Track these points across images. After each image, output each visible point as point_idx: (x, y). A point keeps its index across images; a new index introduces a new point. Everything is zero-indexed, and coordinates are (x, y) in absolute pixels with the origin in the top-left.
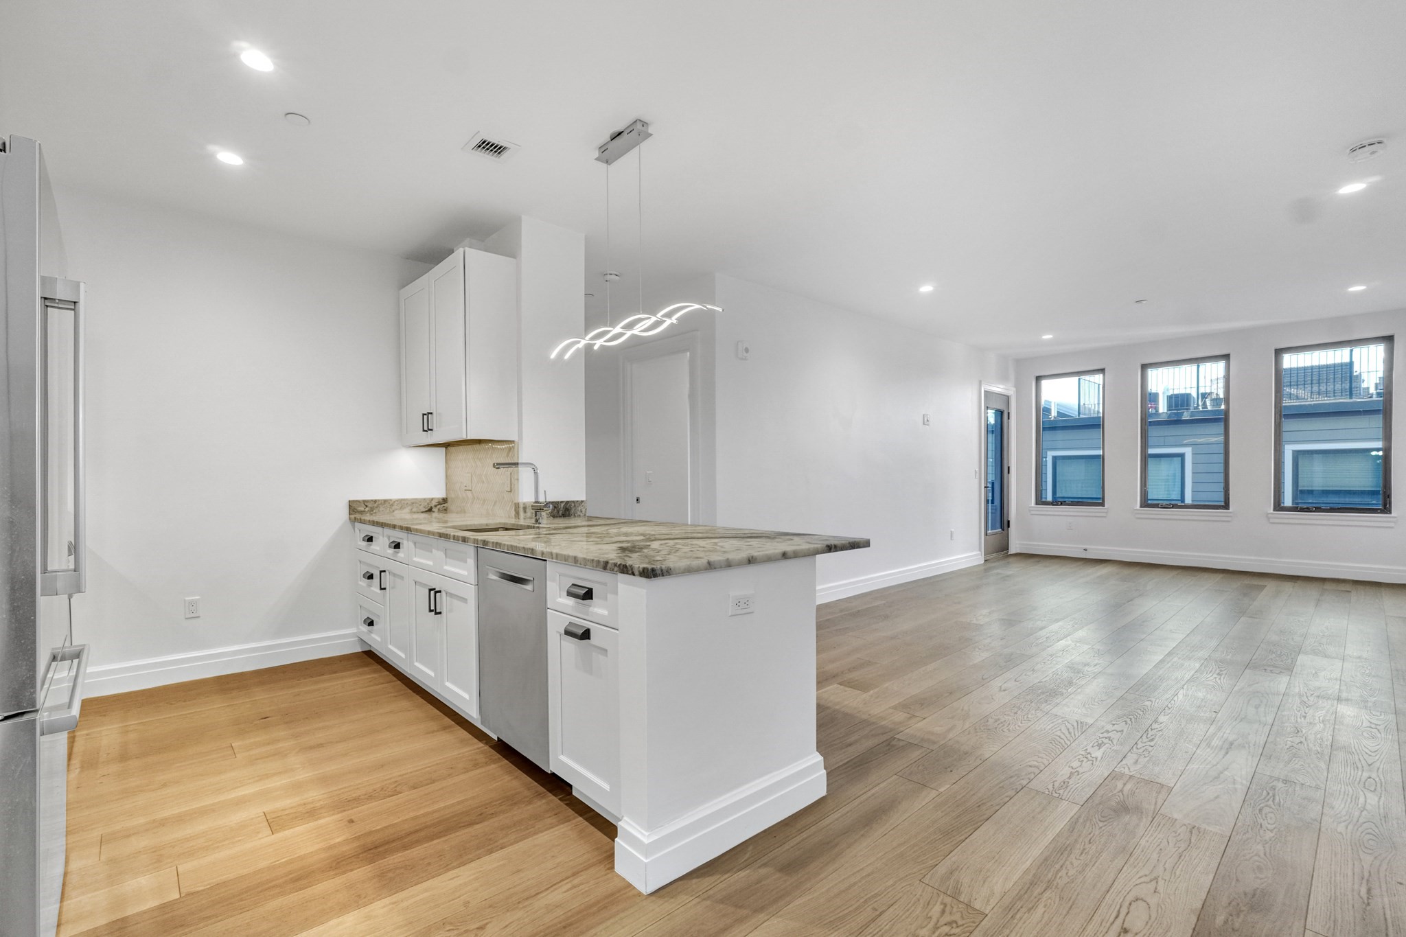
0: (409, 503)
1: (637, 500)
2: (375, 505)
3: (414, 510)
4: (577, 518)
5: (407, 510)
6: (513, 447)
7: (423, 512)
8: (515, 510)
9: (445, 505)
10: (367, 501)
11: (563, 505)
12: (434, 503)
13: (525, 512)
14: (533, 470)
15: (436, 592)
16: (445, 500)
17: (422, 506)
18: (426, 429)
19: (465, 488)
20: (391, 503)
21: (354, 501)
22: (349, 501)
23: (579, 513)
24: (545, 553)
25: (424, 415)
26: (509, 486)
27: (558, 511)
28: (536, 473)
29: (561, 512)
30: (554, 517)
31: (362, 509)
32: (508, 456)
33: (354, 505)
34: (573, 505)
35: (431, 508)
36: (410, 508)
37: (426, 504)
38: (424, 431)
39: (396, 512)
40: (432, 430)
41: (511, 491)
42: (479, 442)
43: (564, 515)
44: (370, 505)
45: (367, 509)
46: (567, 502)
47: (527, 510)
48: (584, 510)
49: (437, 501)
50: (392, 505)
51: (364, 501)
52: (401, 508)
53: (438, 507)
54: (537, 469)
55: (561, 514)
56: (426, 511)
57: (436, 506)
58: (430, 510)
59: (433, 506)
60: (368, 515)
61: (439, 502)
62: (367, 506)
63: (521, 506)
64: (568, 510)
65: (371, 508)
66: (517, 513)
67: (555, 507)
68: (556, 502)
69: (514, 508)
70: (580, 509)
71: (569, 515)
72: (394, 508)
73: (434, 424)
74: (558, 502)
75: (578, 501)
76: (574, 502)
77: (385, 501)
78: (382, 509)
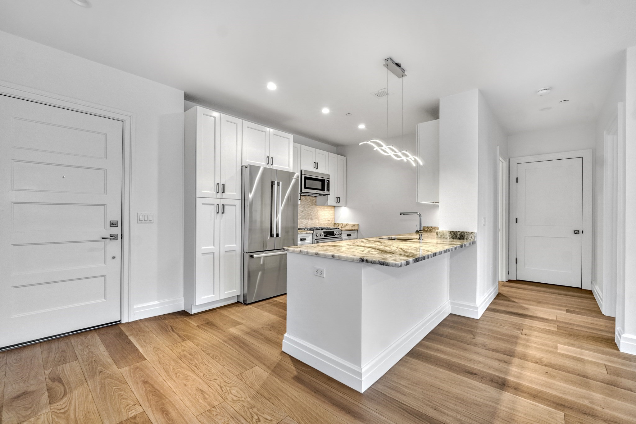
4: (468, 241)
10: (429, 227)
11: (459, 233)
23: (470, 238)
27: (456, 236)
29: (458, 237)
30: (453, 239)
31: (427, 230)
33: (424, 228)
34: (466, 234)
43: (460, 239)
44: (429, 228)
45: (428, 230)
46: (462, 232)
48: (473, 237)
51: (428, 227)
55: (458, 238)
62: (428, 229)
64: (463, 236)
65: (430, 230)
67: (454, 234)
68: (455, 232)
70: (470, 236)
71: (463, 239)
74: (456, 232)
75: (469, 232)
76: (466, 232)
77: (435, 227)
78: (434, 230)
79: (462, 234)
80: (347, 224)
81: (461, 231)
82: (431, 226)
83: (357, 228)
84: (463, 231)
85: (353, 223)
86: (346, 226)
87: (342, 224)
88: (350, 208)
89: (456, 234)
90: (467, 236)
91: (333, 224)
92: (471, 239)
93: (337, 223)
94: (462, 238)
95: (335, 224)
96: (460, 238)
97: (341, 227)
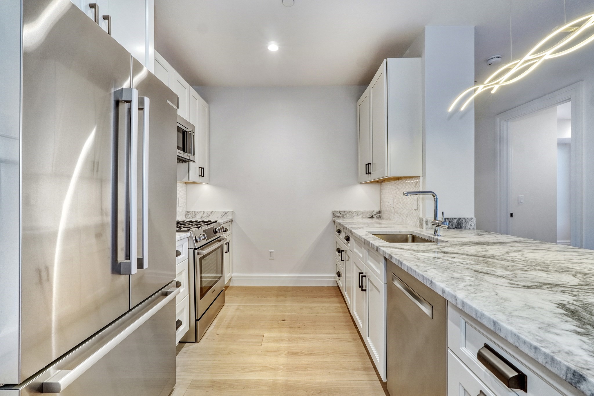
0: (361, 212)
1: (511, 215)
2: (345, 213)
3: (364, 216)
4: (467, 231)
5: (360, 216)
6: (419, 181)
7: (368, 218)
8: (420, 222)
9: (380, 214)
10: (341, 211)
11: (456, 220)
12: (374, 213)
13: (427, 224)
14: (433, 197)
15: (363, 276)
16: (380, 212)
17: (368, 215)
18: (367, 173)
19: (391, 206)
20: (352, 212)
21: (335, 211)
22: (333, 211)
23: (469, 227)
24: (446, 292)
25: (366, 165)
26: (416, 206)
27: (452, 225)
28: (436, 200)
29: (454, 226)
30: (449, 229)
31: (339, 215)
32: (415, 186)
33: (335, 213)
34: (464, 220)
35: (373, 215)
36: (362, 215)
37: (370, 213)
38: (366, 174)
39: (355, 217)
40: (370, 173)
41: (417, 210)
42: (398, 179)
44: (342, 213)
45: (341, 215)
46: (460, 219)
47: (429, 223)
49: (376, 212)
50: (353, 214)
51: (340, 211)
52: (357, 215)
53: (376, 215)
54: (436, 196)
56: (370, 217)
57: (375, 215)
58: (372, 217)
59: (374, 215)
60: (341, 218)
61: (377, 213)
62: (341, 214)
63: (424, 220)
64: (460, 224)
65: (343, 215)
66: (421, 225)
67: (450, 222)
69: (419, 221)
70: (469, 223)
71: (461, 228)
72: (354, 215)
73: (371, 170)
74: (452, 218)
75: (468, 218)
76: (465, 219)
77: (350, 211)
78: (348, 215)
79: (460, 222)
80: (212, 212)
81: (458, 217)
82: (344, 210)
83: (230, 218)
84: (460, 217)
85: (224, 211)
86: (211, 216)
87: (202, 213)
88: (217, 185)
89: (452, 221)
90: (466, 224)
91: (185, 213)
92: (471, 228)
93: (191, 211)
94: (459, 226)
95: (188, 213)
96: (456, 227)
97: (200, 217)
